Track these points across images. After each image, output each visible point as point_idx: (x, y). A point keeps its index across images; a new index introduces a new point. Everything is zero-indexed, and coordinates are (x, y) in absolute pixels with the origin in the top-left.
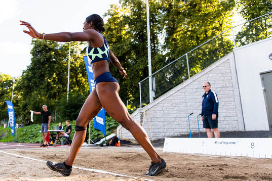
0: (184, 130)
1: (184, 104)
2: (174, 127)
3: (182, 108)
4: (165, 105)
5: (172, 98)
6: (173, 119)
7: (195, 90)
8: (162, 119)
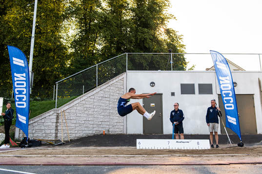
0: (90, 132)
1: (92, 110)
2: (83, 129)
3: (90, 112)
4: (78, 108)
5: (84, 102)
6: (83, 122)
7: (101, 98)
8: (75, 122)
